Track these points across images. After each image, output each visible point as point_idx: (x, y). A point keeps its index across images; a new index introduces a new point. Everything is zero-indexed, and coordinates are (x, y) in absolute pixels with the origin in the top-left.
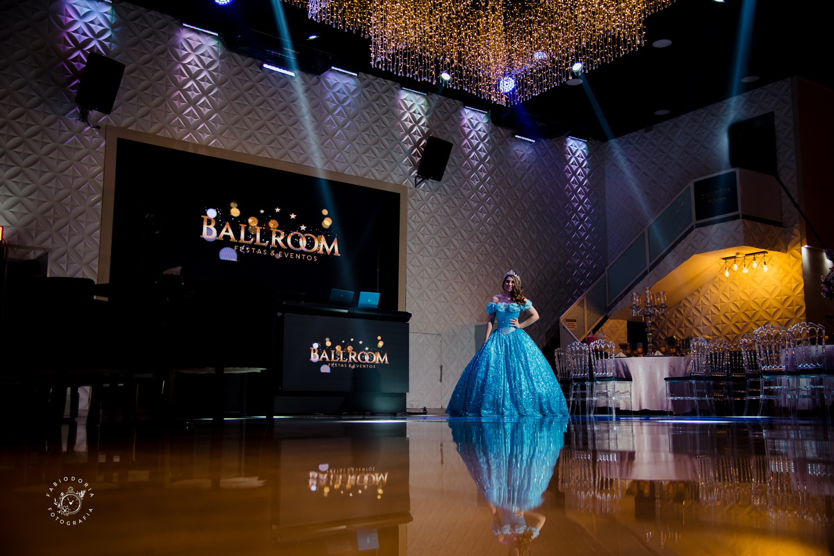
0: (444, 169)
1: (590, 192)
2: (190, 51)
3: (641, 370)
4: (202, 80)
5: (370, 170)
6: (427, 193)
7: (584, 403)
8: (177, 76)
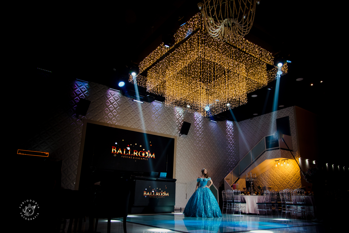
0: (188, 131)
1: (234, 137)
2: (111, 96)
3: (249, 200)
4: (114, 104)
5: (165, 131)
6: (183, 138)
7: (231, 209)
8: (107, 104)
